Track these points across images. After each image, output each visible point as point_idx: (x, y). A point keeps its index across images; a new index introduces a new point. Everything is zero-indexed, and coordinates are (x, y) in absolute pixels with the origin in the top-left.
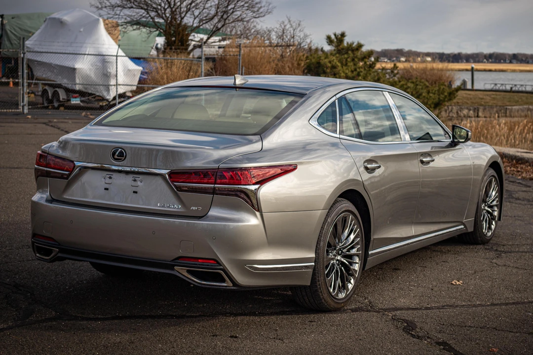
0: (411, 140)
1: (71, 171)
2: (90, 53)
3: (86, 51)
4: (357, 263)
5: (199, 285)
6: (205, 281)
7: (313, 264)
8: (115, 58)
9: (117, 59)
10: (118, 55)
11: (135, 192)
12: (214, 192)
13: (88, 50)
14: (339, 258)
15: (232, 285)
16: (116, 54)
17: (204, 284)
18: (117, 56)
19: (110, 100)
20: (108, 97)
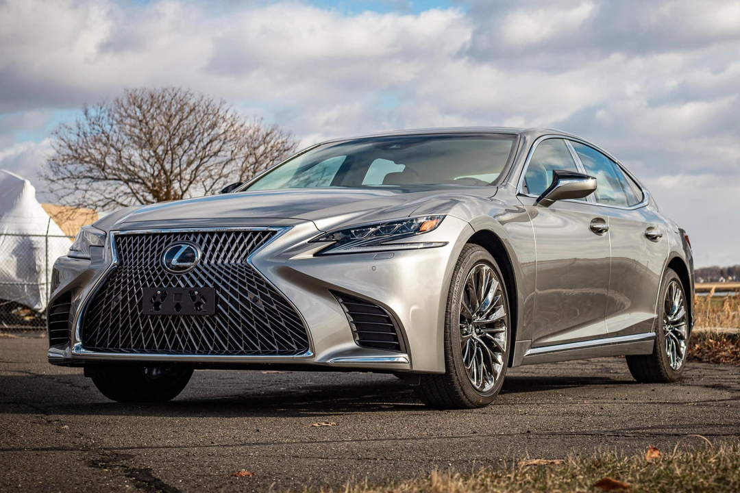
2: (10, 232)
3: (3, 229)
8: (45, 238)
9: (47, 240)
10: (49, 234)
13: (6, 228)
16: (45, 234)
18: (46, 236)
19: (41, 311)
20: (37, 307)
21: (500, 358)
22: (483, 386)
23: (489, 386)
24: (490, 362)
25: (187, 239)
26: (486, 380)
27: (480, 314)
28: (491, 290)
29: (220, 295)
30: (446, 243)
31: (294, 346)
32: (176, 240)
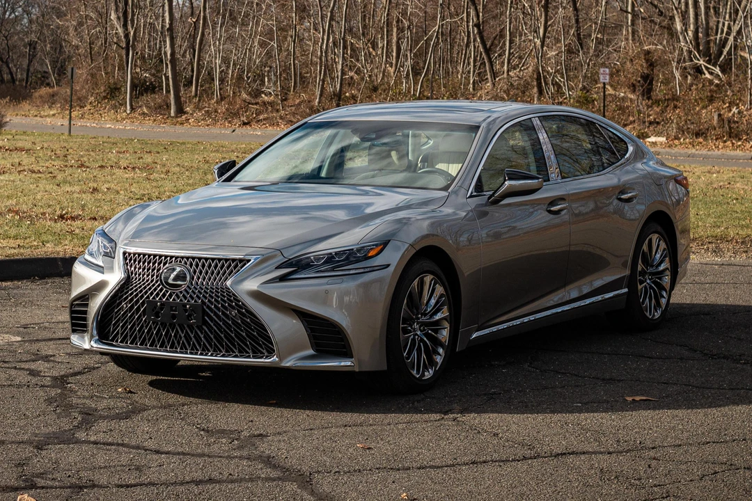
21: (441, 351)
22: (423, 375)
23: (428, 374)
24: (431, 354)
25: (180, 262)
26: (425, 368)
27: (424, 314)
28: (435, 295)
29: (207, 310)
30: (388, 265)
31: (264, 351)
32: (172, 262)
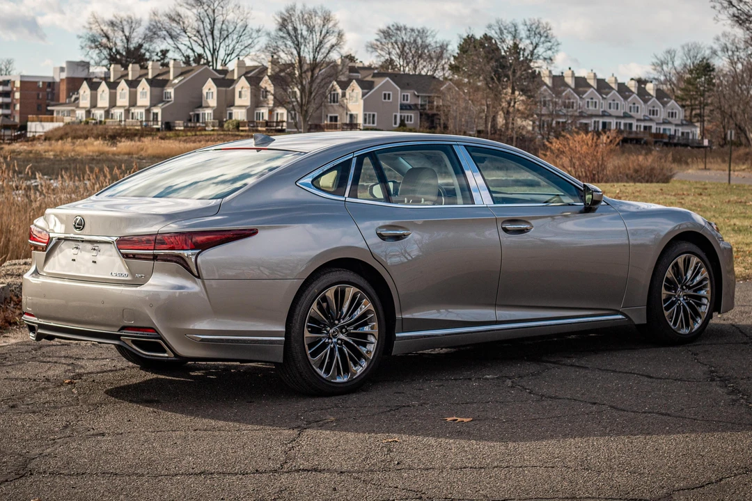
0: (494, 203)
1: (48, 244)
4: (372, 343)
5: (147, 357)
6: (149, 351)
7: (284, 338)
11: (95, 262)
12: (155, 257)
14: (342, 336)
15: (173, 356)
17: (149, 355)
